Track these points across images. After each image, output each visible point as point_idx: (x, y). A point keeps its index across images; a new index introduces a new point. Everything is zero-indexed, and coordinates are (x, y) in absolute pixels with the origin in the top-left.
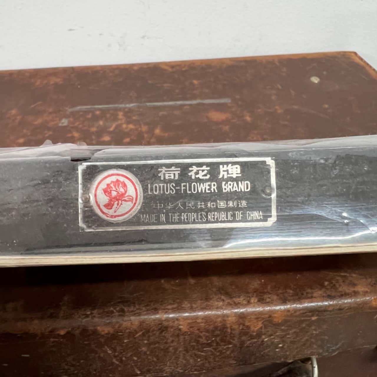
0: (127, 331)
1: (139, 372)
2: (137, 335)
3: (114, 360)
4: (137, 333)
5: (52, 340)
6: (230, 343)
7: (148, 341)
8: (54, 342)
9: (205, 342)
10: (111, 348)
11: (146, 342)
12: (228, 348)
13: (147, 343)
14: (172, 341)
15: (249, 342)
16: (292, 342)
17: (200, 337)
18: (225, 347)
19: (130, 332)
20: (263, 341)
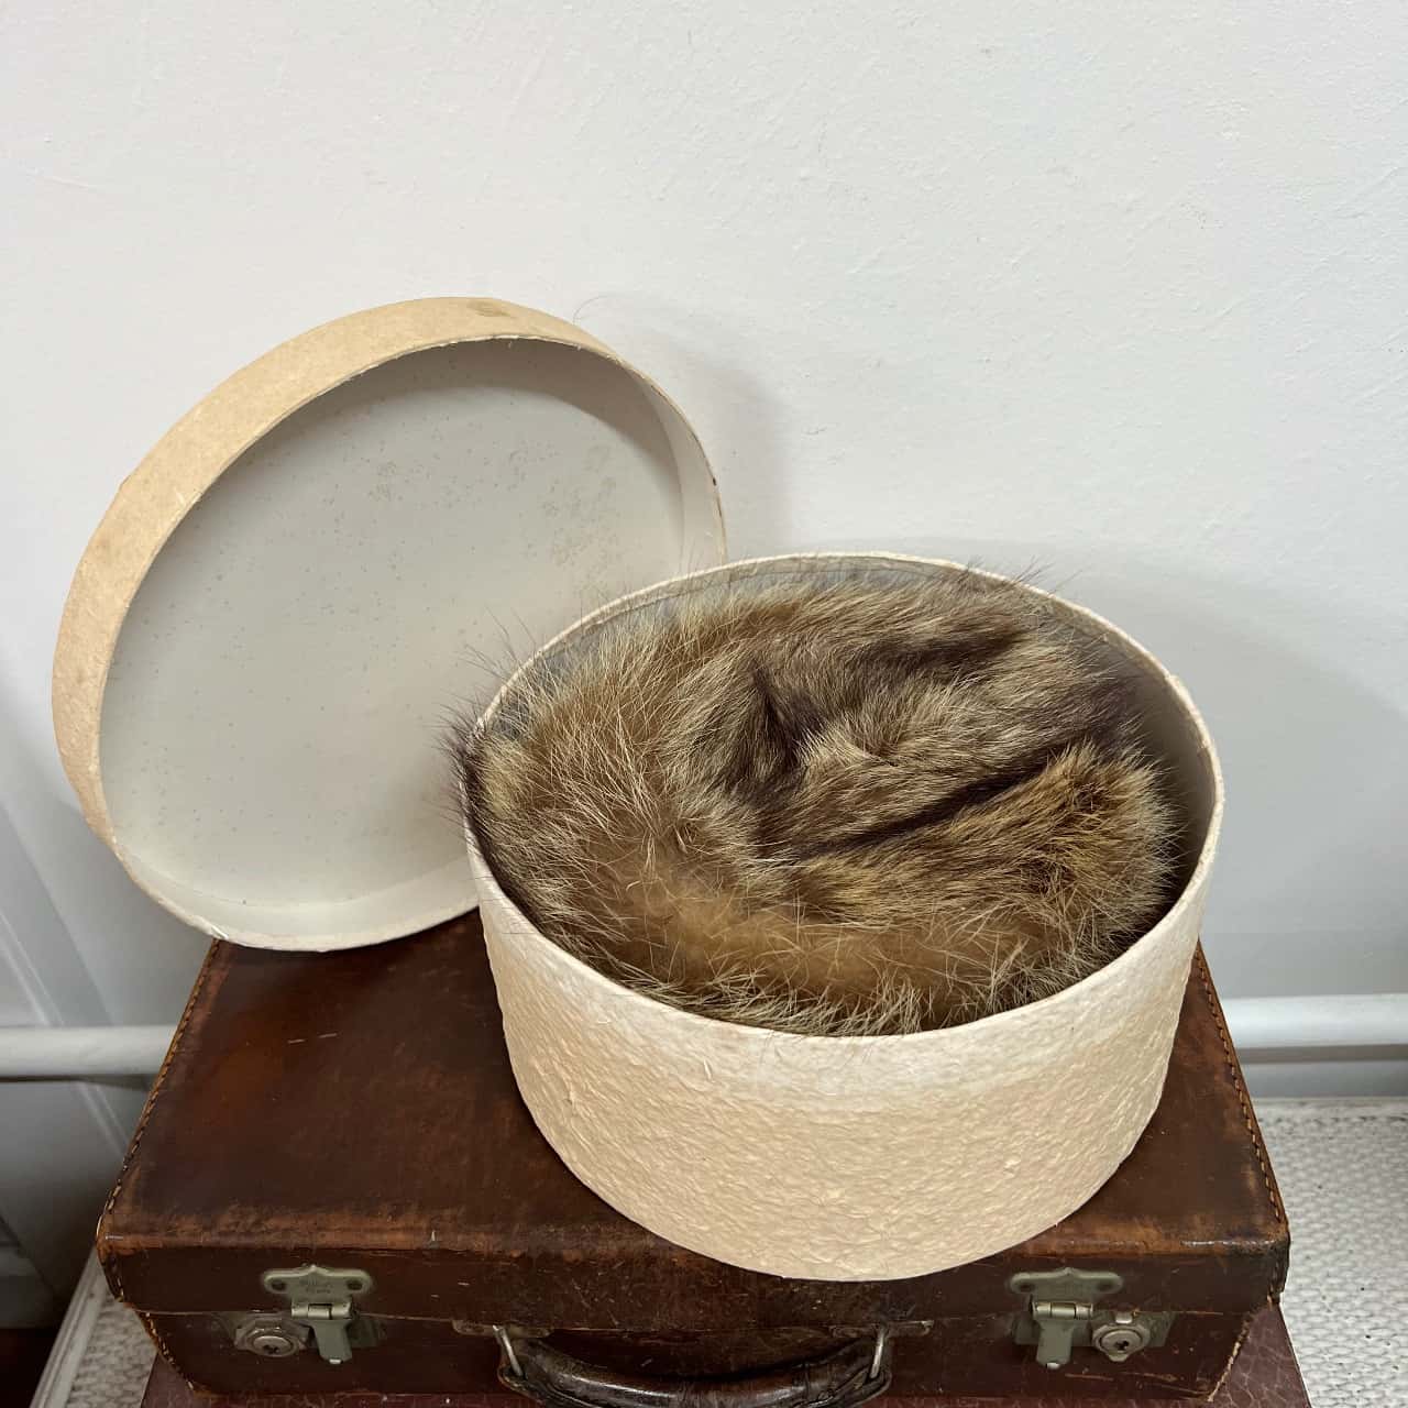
0: (603, 1259)
1: (617, 1323)
2: (615, 1267)
3: (583, 1302)
4: (615, 1263)
5: (501, 1263)
6: (744, 1291)
7: (630, 1275)
8: (503, 1267)
9: (710, 1284)
10: (579, 1283)
11: (627, 1277)
12: (743, 1297)
13: (627, 1281)
14: (664, 1280)
15: (771, 1293)
16: (835, 1298)
17: (702, 1277)
18: (738, 1296)
19: (606, 1262)
20: (792, 1293)
